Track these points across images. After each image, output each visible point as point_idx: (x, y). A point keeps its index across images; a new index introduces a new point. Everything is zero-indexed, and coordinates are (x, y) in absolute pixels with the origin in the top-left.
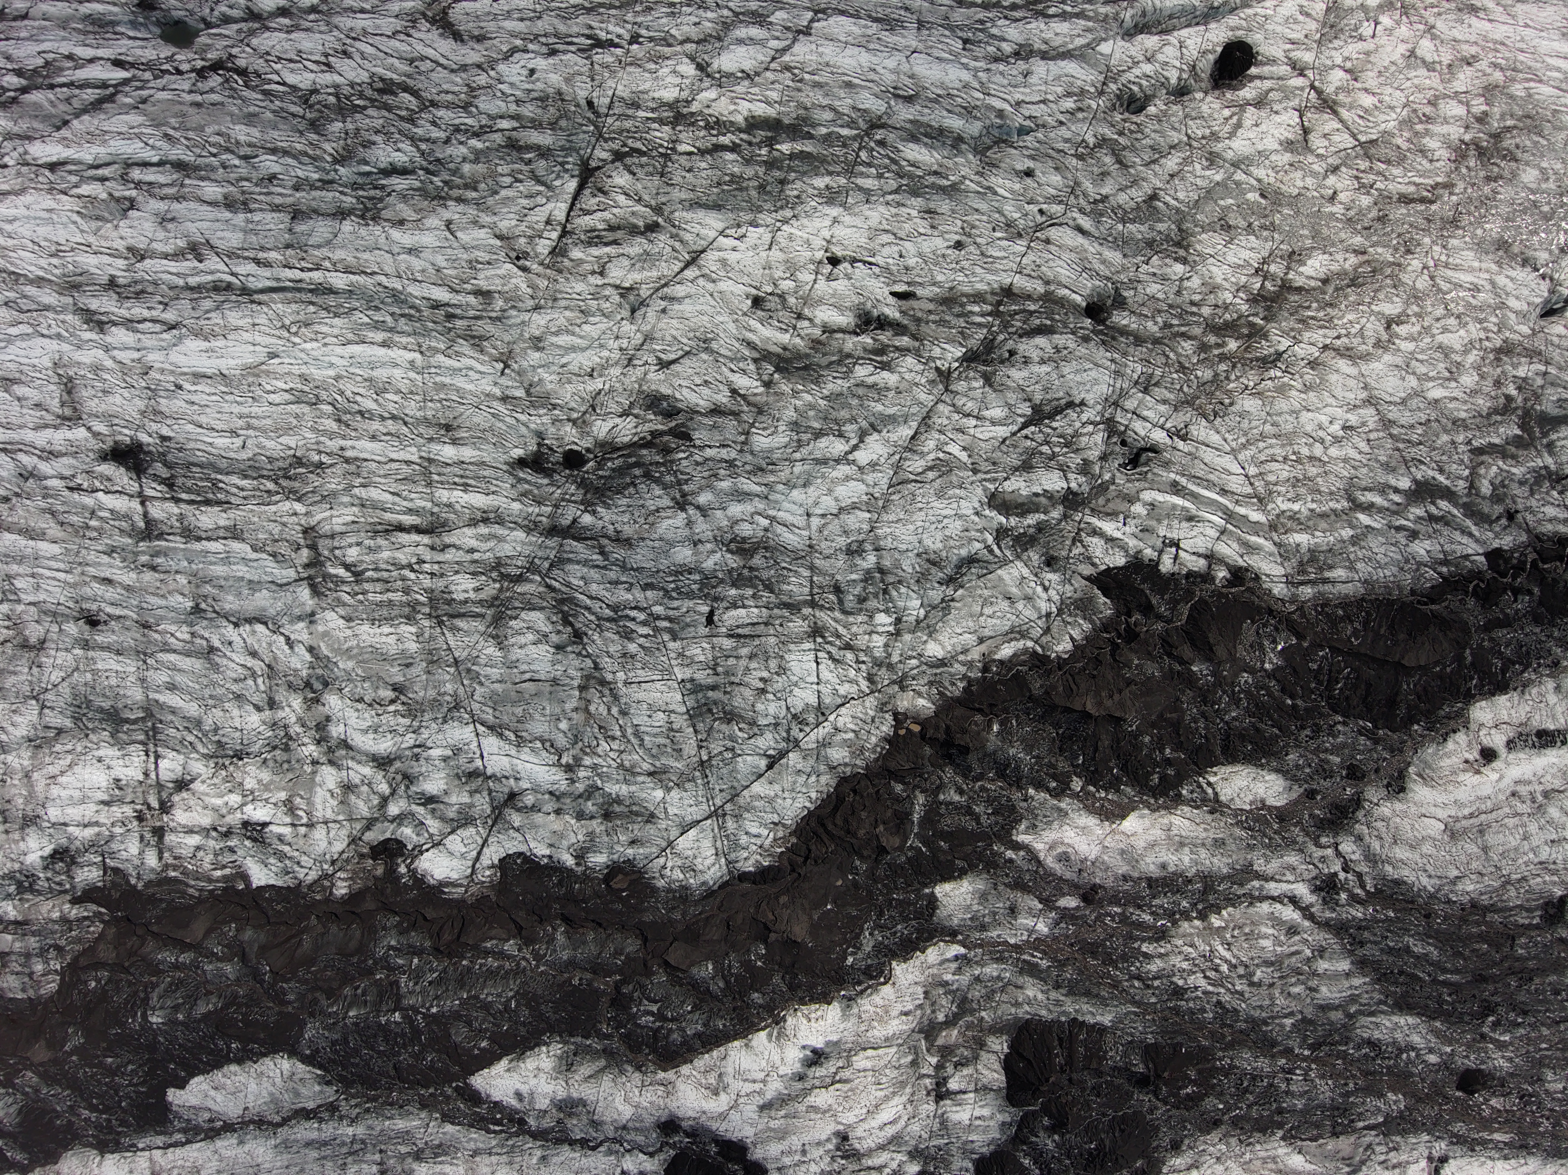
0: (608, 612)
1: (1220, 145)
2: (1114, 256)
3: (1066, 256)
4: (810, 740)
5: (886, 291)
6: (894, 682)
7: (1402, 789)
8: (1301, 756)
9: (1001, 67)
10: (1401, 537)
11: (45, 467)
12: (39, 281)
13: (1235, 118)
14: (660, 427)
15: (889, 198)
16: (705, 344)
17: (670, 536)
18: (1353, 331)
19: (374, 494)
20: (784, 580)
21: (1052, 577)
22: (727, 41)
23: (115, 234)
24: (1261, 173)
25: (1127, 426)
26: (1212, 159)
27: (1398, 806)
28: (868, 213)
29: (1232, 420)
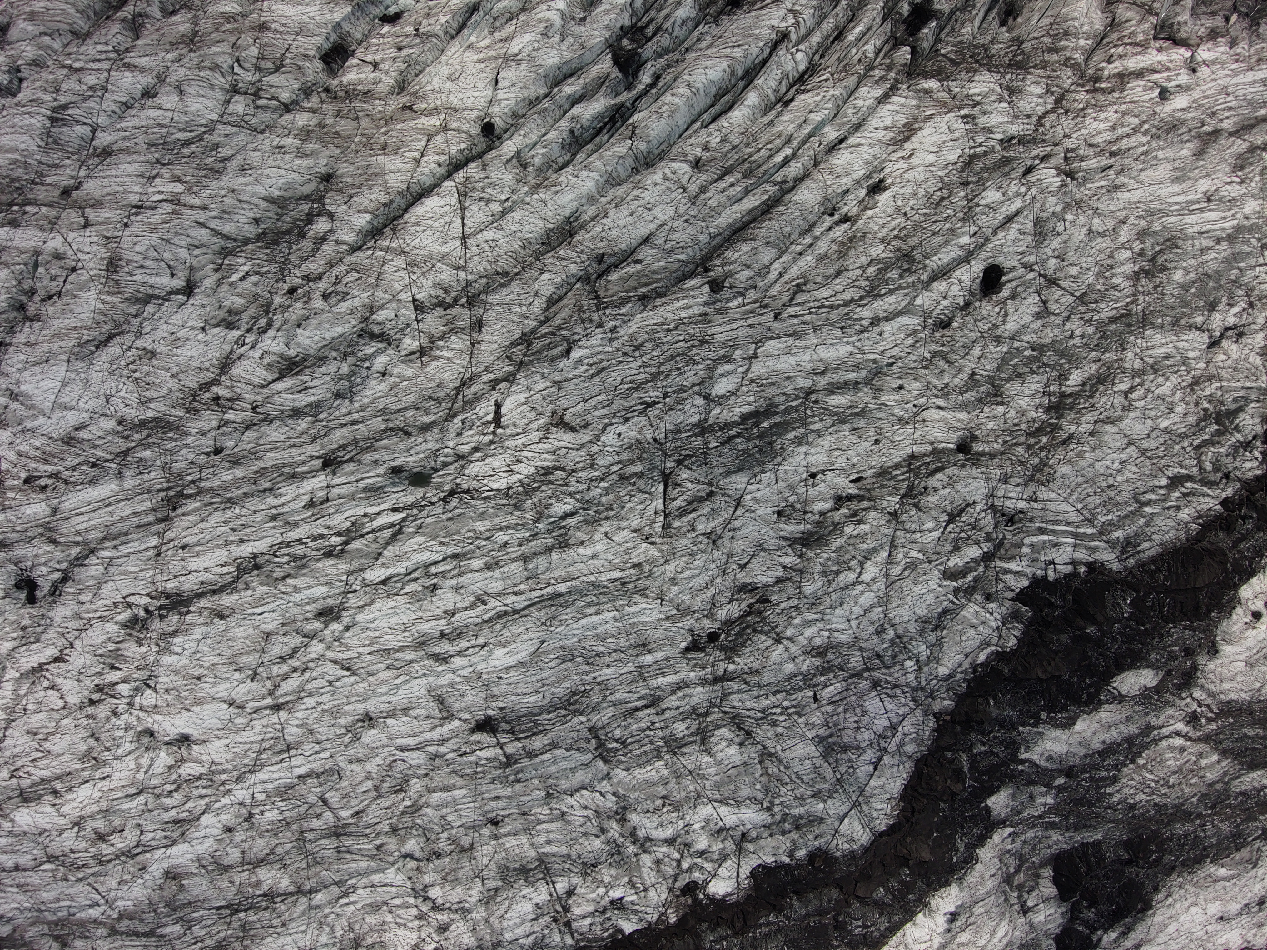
0: (760, 715)
1: (1000, 330)
2: (963, 415)
3: (937, 425)
4: (892, 746)
5: (847, 481)
6: (927, 697)
7: (1217, 651)
8: (1157, 653)
9: (866, 335)
10: (1171, 512)
11: (442, 749)
12: (402, 649)
13: (1003, 310)
14: (751, 601)
15: (831, 430)
16: (760, 547)
17: (779, 660)
18: (1108, 407)
19: (618, 696)
20: (848, 662)
21: (992, 605)
22: (715, 377)
23: (433, 607)
24: (1027, 338)
25: (1002, 506)
26: (998, 340)
27: (1217, 661)
28: (822, 443)
29: (1058, 482)
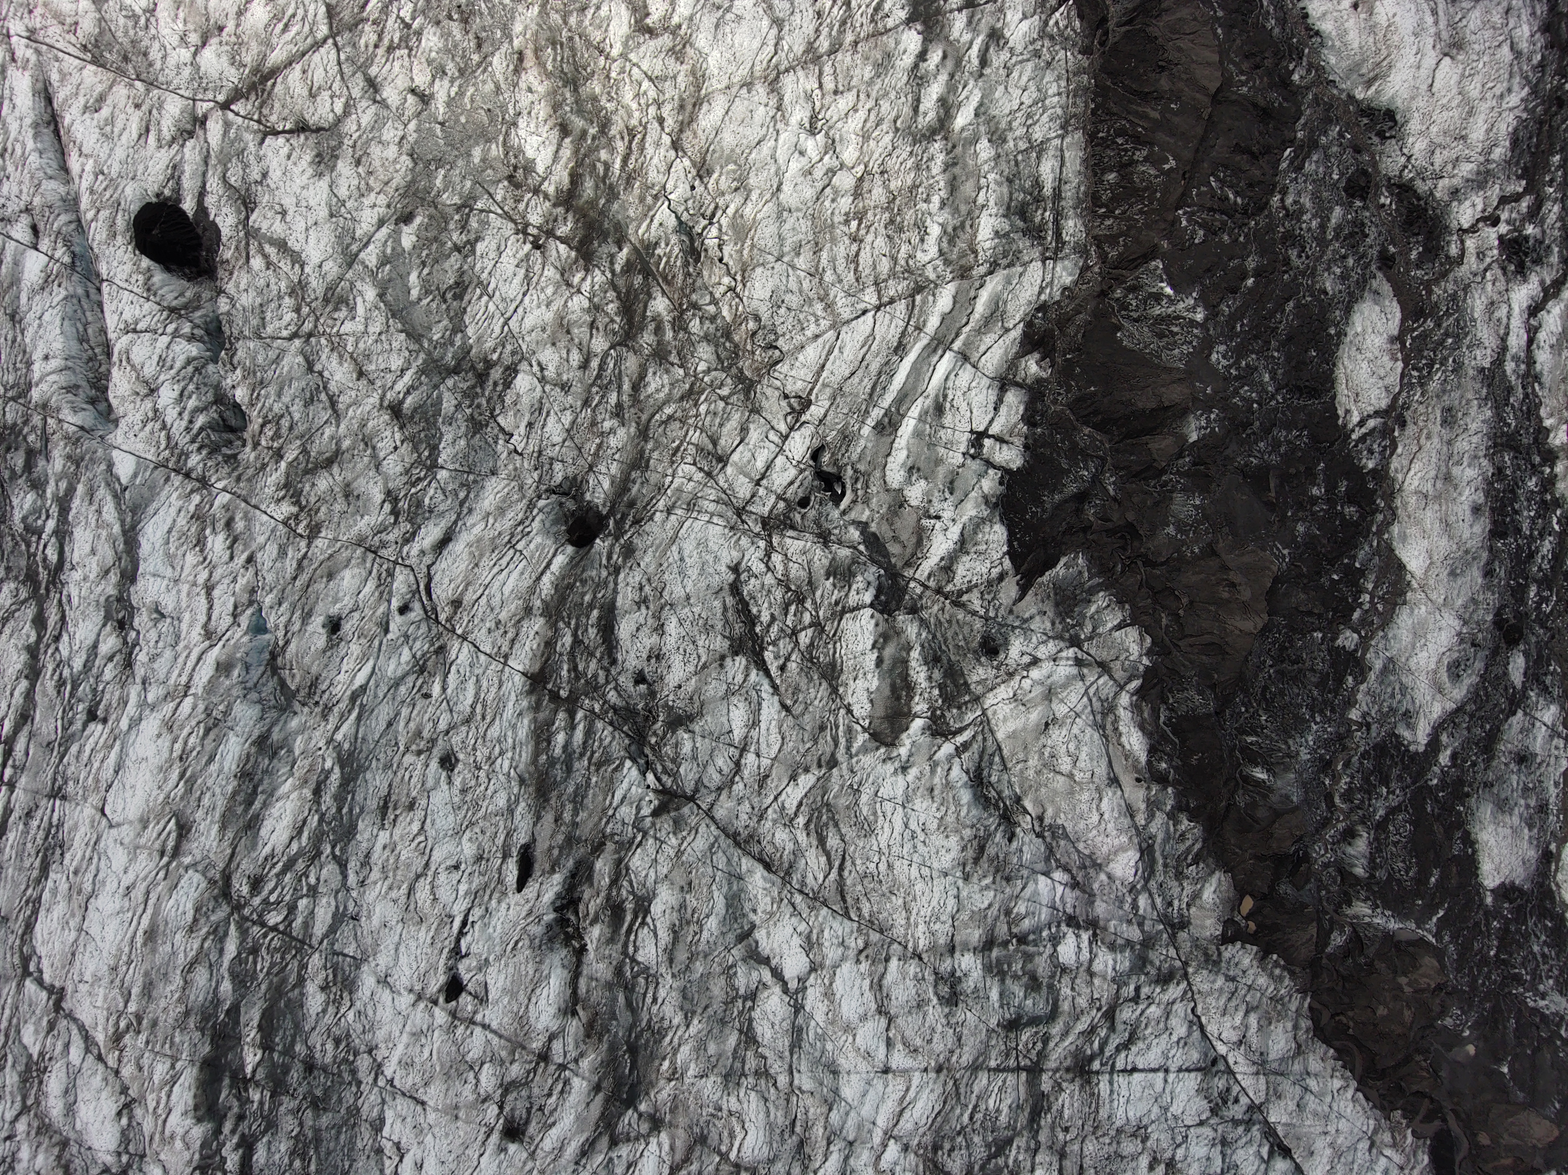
1: (314, 283)
4: (1254, 1086)
5: (514, 896)
6: (1174, 938)
7: (1390, 115)
8: (1328, 269)
9: (141, 657)
10: (998, 58)
13: (269, 249)
15: (352, 879)
18: (652, 93)
20: (992, 1118)
21: (1016, 650)
22: (68, 1132)
24: (367, 218)
25: (779, 497)
26: (337, 299)
27: (1414, 125)
28: (376, 921)
29: (784, 321)
